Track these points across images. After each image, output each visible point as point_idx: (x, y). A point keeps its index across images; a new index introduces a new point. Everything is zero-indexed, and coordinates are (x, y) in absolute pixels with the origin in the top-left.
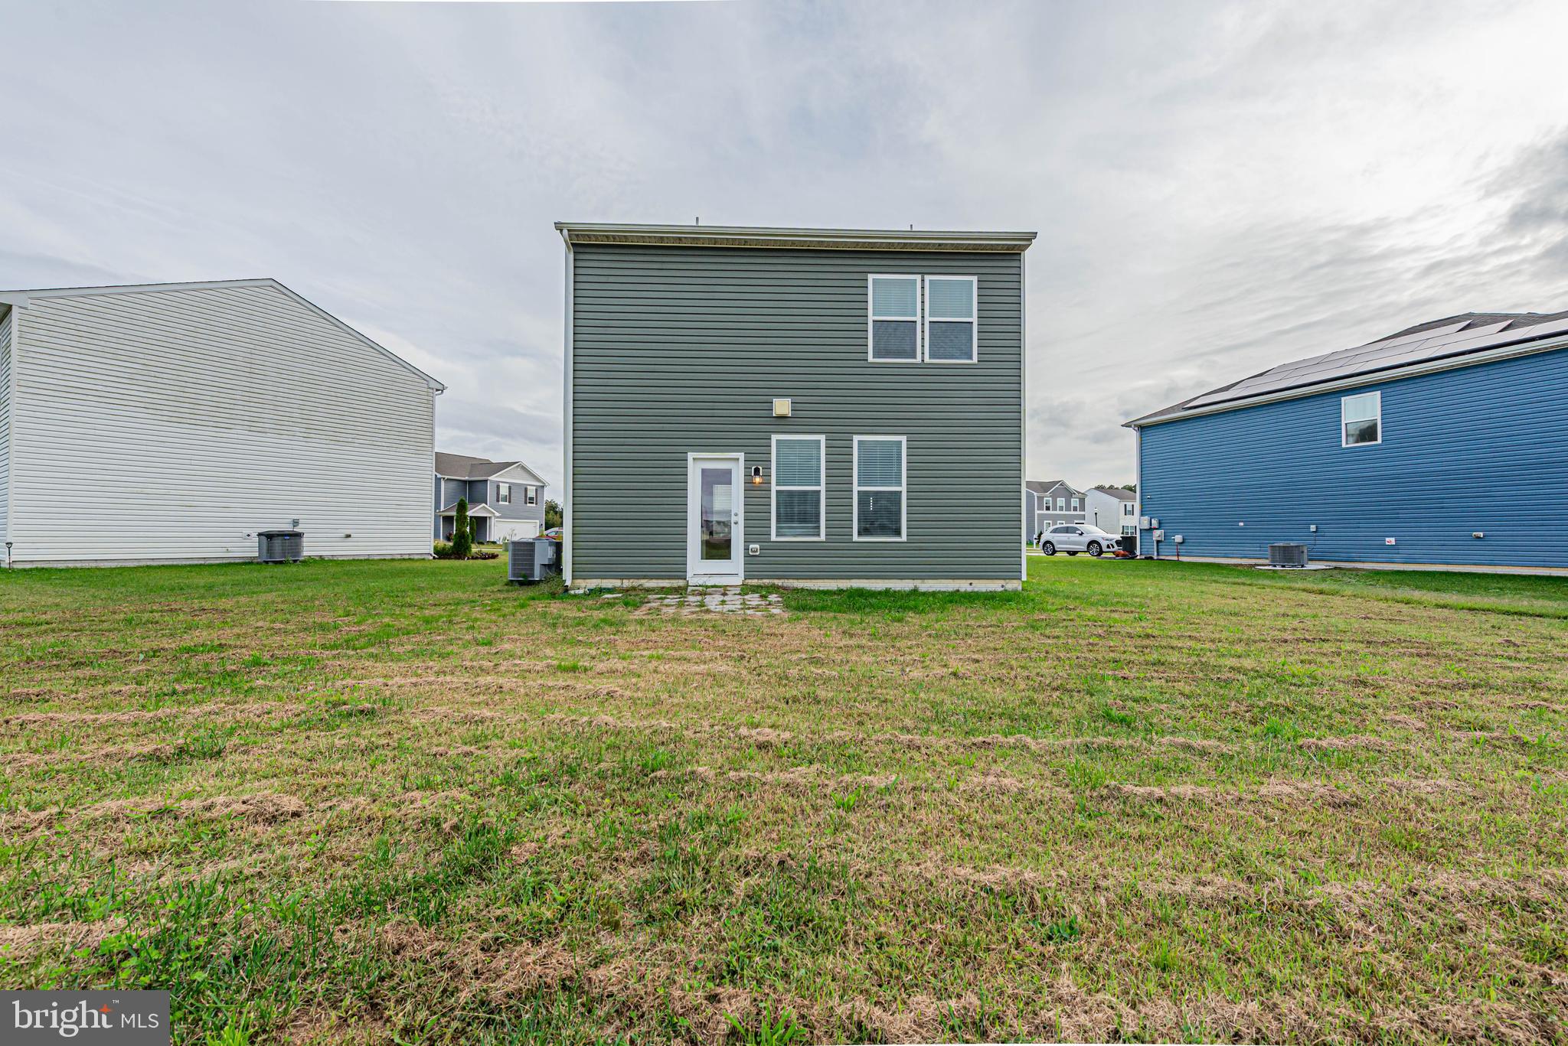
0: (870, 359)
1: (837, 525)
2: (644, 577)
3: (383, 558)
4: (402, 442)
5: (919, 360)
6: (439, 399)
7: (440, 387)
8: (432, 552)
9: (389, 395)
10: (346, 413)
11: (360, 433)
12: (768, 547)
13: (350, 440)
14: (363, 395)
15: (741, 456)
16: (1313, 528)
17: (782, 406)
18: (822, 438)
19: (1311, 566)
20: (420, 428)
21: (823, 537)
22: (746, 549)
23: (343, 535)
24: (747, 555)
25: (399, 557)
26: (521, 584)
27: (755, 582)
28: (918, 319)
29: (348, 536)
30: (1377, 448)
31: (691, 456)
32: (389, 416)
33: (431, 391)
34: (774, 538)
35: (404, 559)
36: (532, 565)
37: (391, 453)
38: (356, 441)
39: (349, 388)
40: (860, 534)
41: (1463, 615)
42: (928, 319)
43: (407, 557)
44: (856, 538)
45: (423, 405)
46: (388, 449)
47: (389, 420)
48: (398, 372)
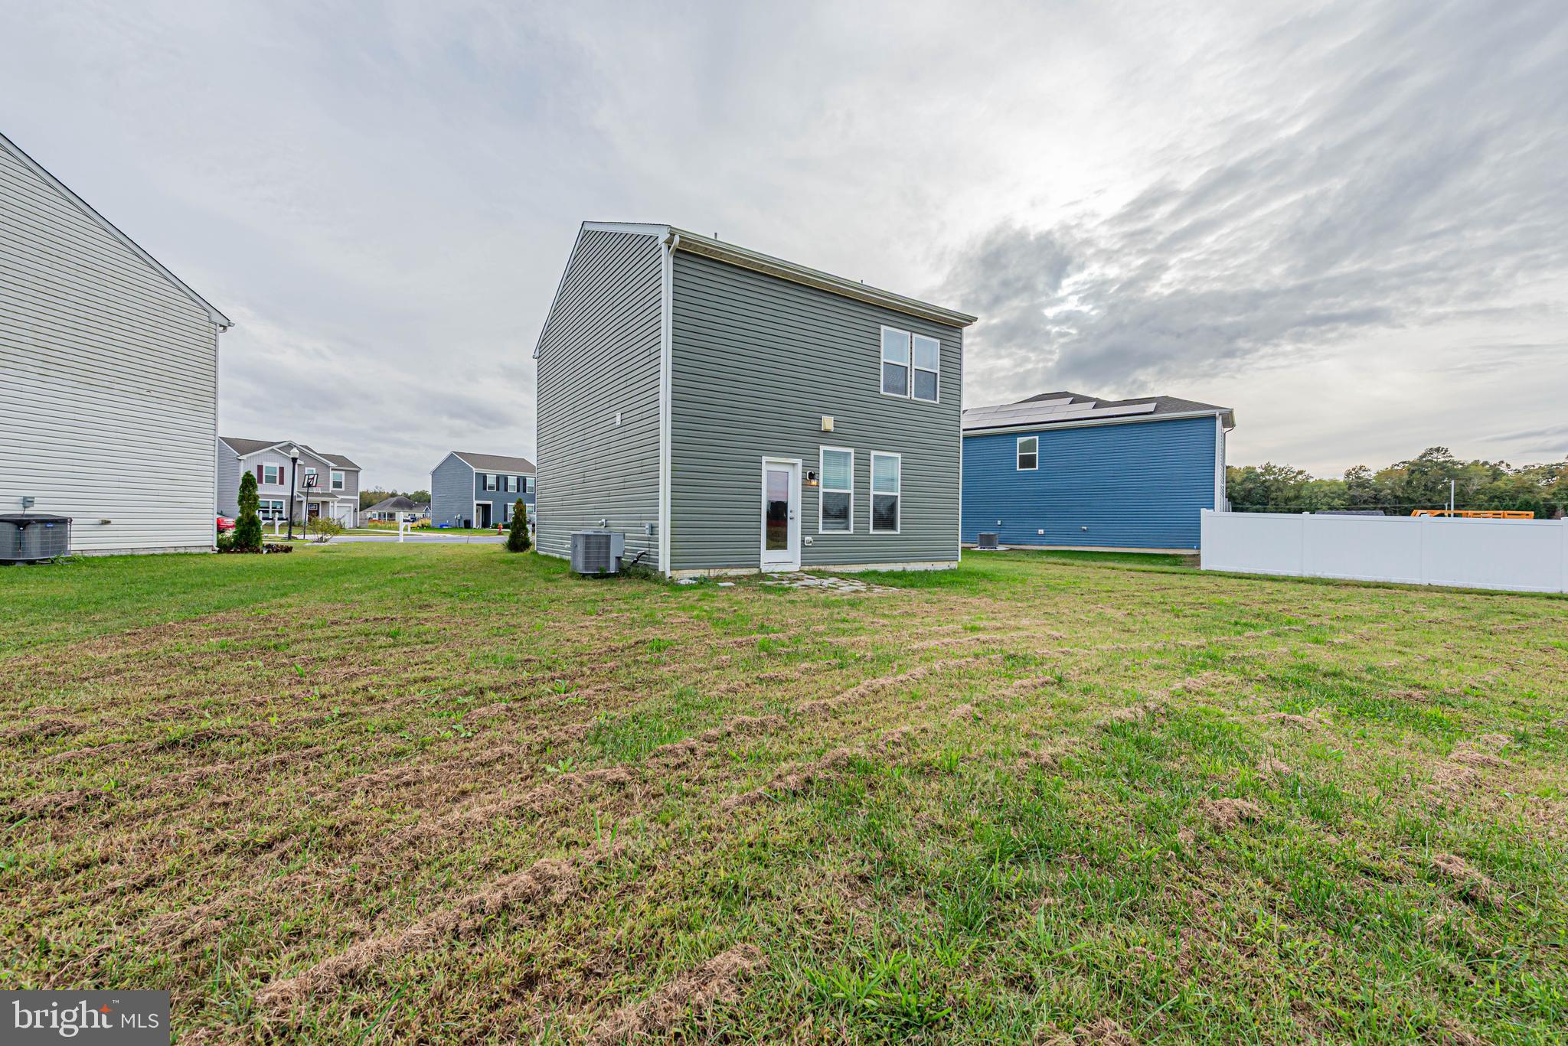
0: (882, 392)
1: (861, 521)
2: (728, 567)
3: (151, 552)
4: (177, 393)
5: (908, 397)
6: (222, 337)
7: (225, 323)
8: (215, 544)
9: (159, 325)
10: (101, 345)
11: (120, 375)
12: (819, 539)
13: (107, 384)
14: (124, 321)
15: (799, 462)
16: (999, 522)
17: (828, 423)
18: (852, 450)
19: (1001, 548)
20: (199, 376)
21: (852, 532)
22: (803, 541)
23: (97, 521)
24: (803, 545)
25: (172, 551)
26: (595, 577)
27: (806, 568)
28: (908, 365)
29: (107, 522)
30: (1034, 473)
31: (764, 459)
32: (160, 355)
33: (213, 326)
34: (821, 531)
35: (180, 554)
36: (608, 558)
37: (163, 407)
38: (116, 386)
39: (104, 308)
40: (875, 528)
41: (1141, 574)
42: (914, 367)
43: (182, 551)
44: (871, 531)
45: (203, 344)
46: (159, 401)
47: (161, 361)
48: (172, 295)
